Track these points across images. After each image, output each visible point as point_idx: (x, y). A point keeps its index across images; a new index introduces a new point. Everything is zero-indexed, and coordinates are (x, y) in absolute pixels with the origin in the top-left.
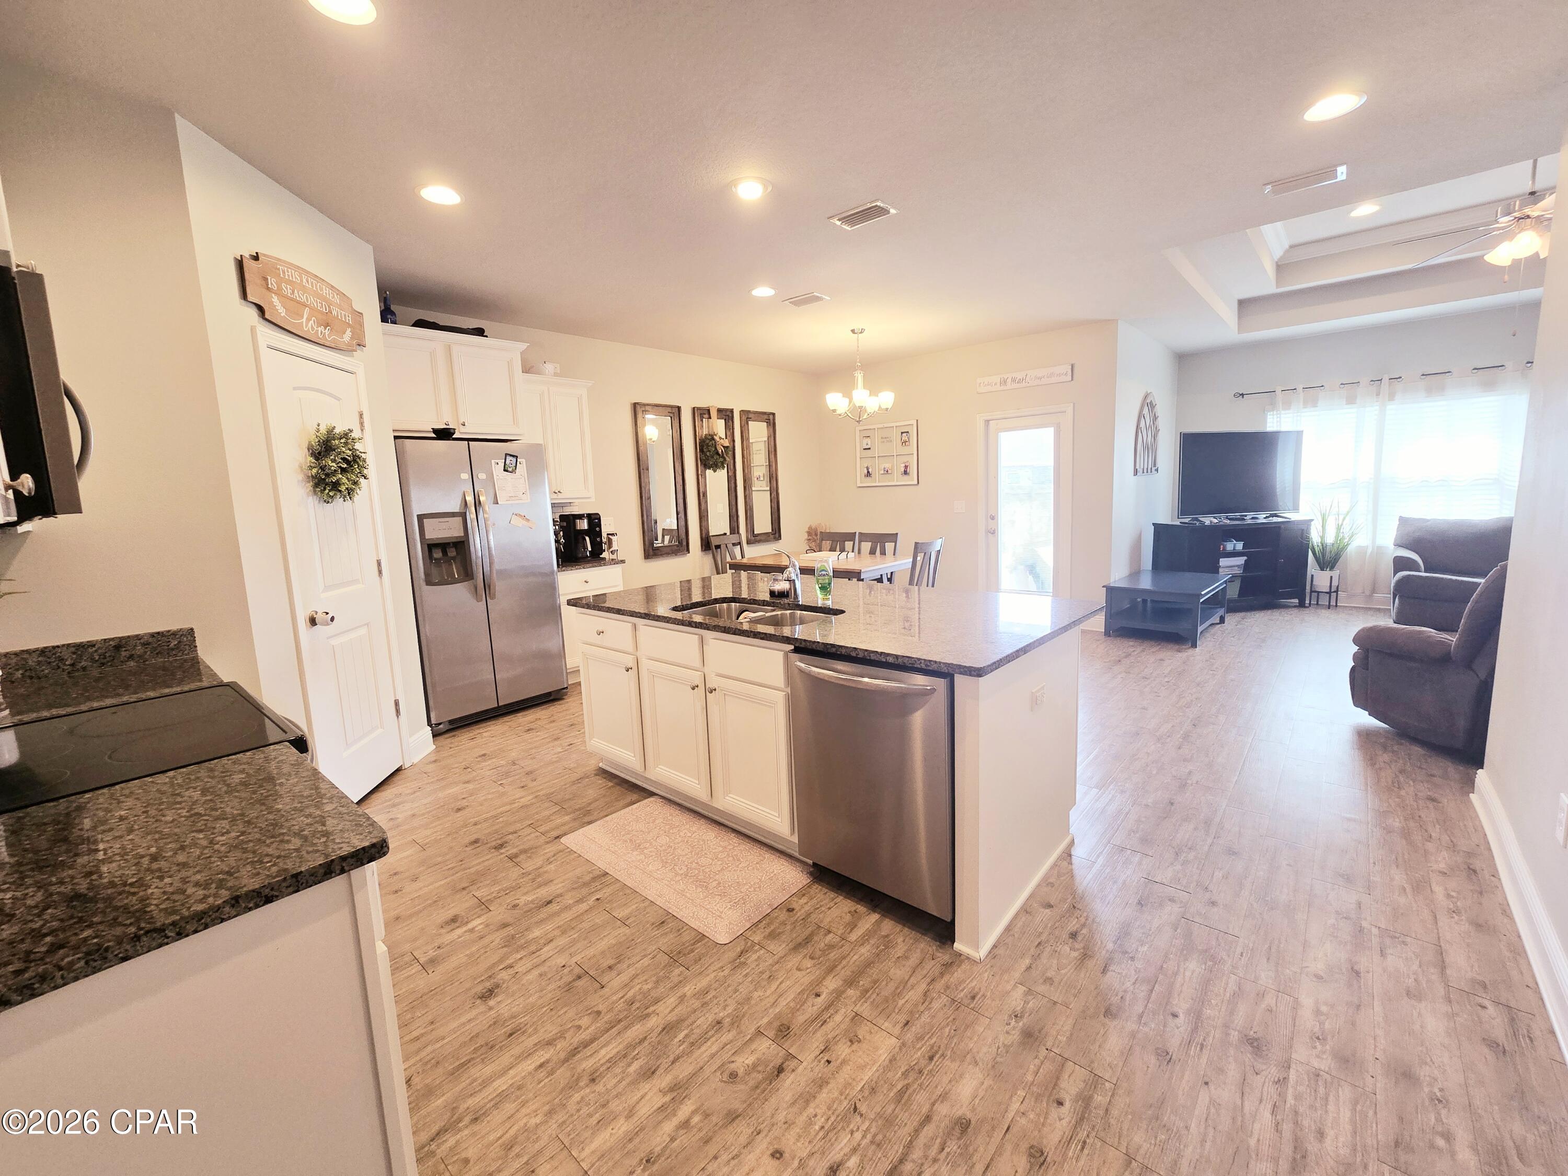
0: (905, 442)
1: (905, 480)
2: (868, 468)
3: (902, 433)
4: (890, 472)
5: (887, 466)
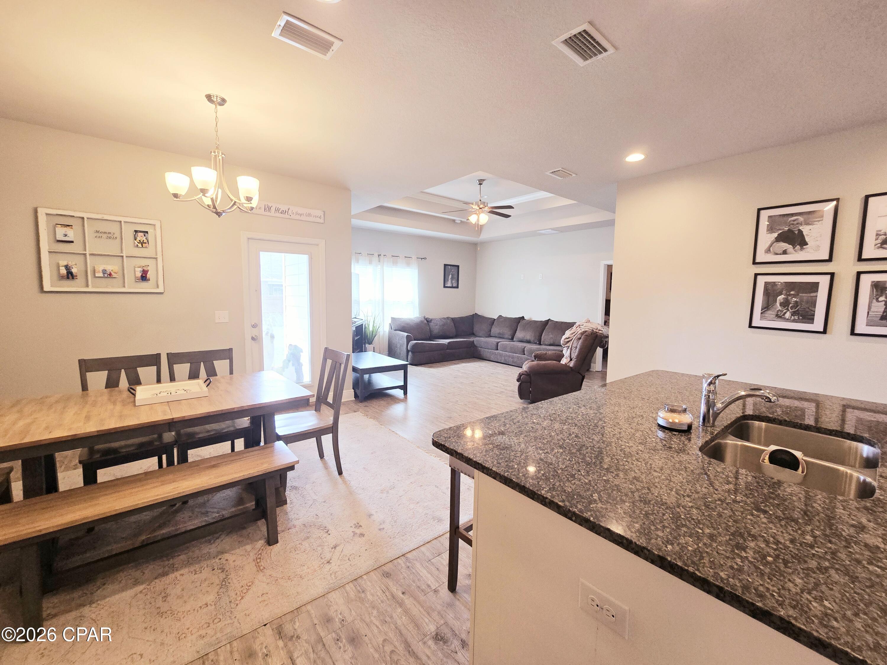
0: (142, 243)
1: (144, 287)
2: (67, 267)
3: (136, 231)
4: (114, 275)
5: (109, 268)
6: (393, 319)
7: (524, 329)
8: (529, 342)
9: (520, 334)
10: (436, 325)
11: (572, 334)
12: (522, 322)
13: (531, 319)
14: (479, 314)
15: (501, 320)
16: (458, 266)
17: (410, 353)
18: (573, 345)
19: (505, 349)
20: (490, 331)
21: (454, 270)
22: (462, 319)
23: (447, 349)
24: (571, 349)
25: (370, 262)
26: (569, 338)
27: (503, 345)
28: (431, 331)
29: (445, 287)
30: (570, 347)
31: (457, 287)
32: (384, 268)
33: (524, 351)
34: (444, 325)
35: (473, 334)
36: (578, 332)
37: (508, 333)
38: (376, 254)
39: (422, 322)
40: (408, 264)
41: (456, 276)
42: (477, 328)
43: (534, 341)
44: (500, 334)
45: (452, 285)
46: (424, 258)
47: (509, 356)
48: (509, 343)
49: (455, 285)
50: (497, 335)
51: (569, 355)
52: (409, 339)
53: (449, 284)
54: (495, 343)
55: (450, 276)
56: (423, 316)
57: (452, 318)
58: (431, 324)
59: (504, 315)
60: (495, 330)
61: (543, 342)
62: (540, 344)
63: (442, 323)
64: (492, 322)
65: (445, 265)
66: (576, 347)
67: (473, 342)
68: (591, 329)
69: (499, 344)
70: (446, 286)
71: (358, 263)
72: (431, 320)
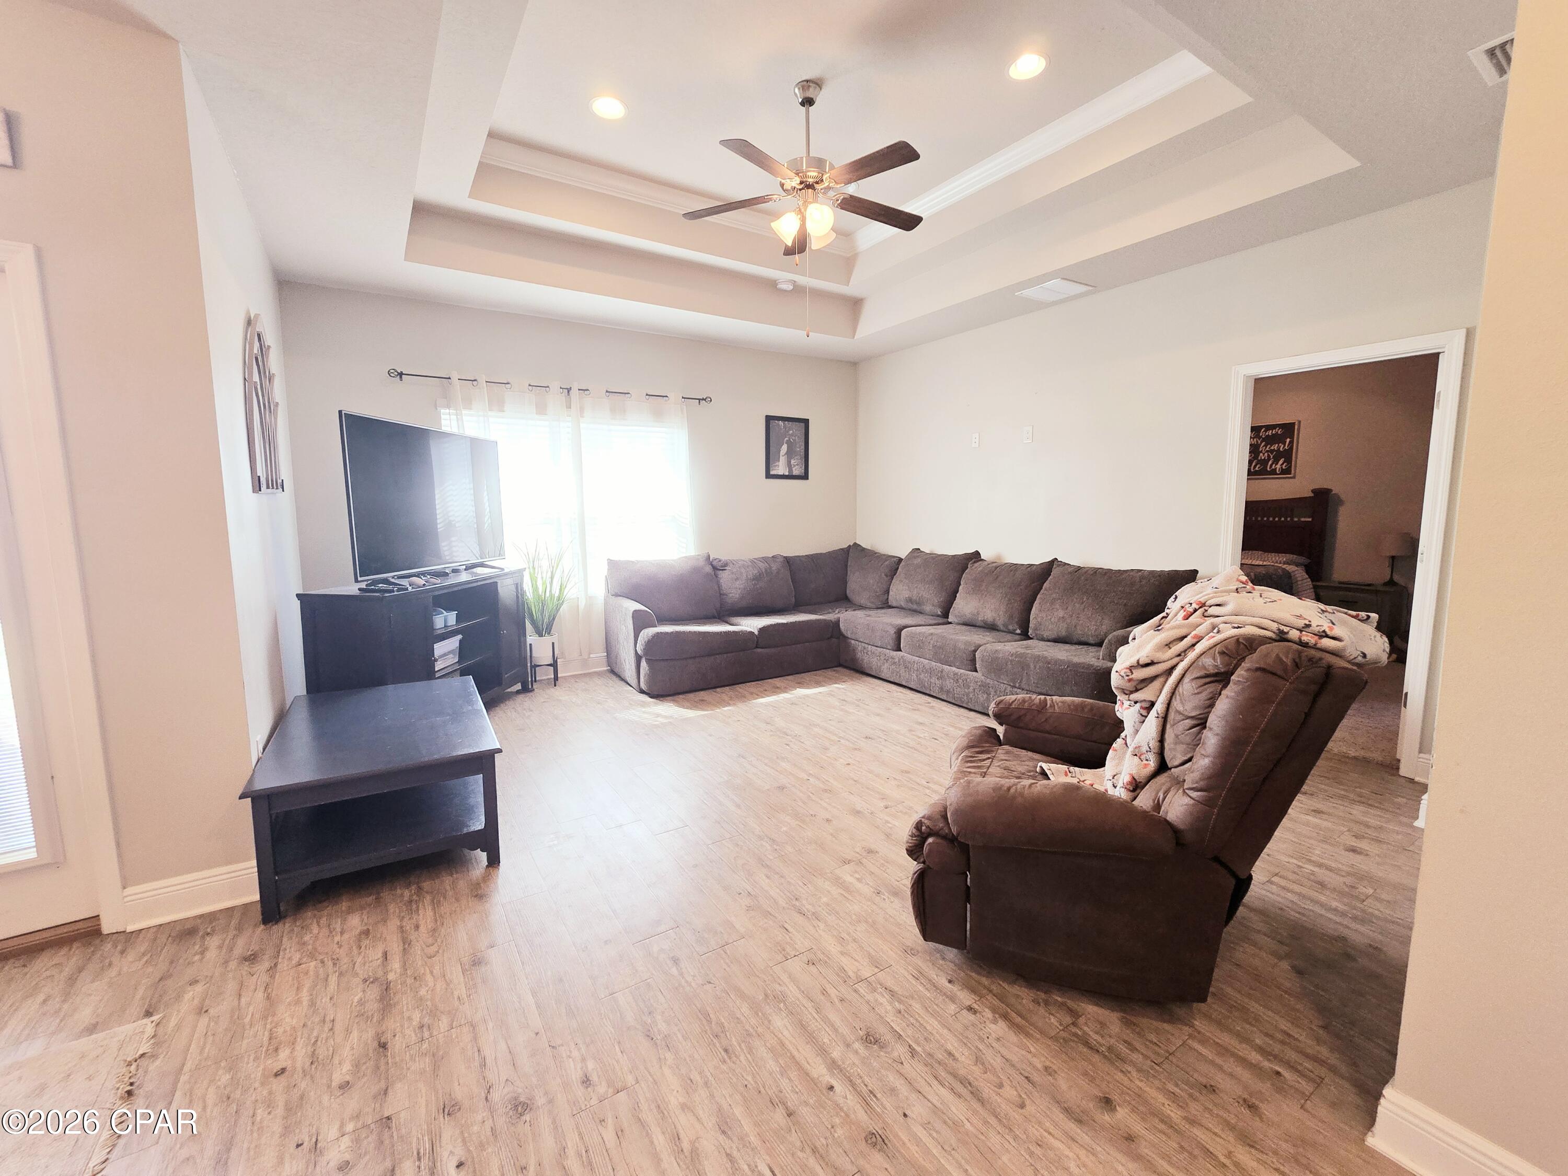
6: (612, 564)
7: (978, 588)
8: (991, 627)
9: (964, 605)
10: (737, 579)
11: (1168, 645)
12: (974, 570)
13: (999, 557)
14: (864, 546)
15: (915, 562)
16: (806, 422)
17: (644, 664)
18: (1176, 704)
19: (918, 647)
20: (887, 592)
21: (796, 431)
22: (814, 559)
23: (757, 647)
24: (1165, 719)
25: (541, 409)
26: (1152, 663)
27: (912, 636)
28: (721, 595)
29: (769, 476)
30: (1159, 707)
31: (805, 476)
32: (582, 425)
33: (973, 660)
34: (757, 578)
35: (843, 599)
36: (1199, 639)
37: (932, 601)
38: (555, 386)
39: (696, 570)
40: (658, 415)
41: (800, 448)
42: (856, 583)
43: (1005, 625)
44: (910, 600)
45: (790, 470)
46: (705, 400)
47: (931, 671)
48: (931, 630)
49: (797, 471)
50: (903, 604)
51: (1154, 744)
52: (640, 622)
53: (781, 468)
54: (892, 631)
55: (784, 448)
56: (704, 552)
57: (786, 558)
58: (725, 577)
59: (926, 549)
60: (899, 591)
61: (1036, 629)
62: (1025, 635)
63: (753, 572)
64: (894, 566)
65: (769, 419)
66: (1202, 723)
67: (837, 623)
68: (1274, 626)
69: (904, 633)
70: (772, 473)
71: (501, 410)
72: (726, 565)
